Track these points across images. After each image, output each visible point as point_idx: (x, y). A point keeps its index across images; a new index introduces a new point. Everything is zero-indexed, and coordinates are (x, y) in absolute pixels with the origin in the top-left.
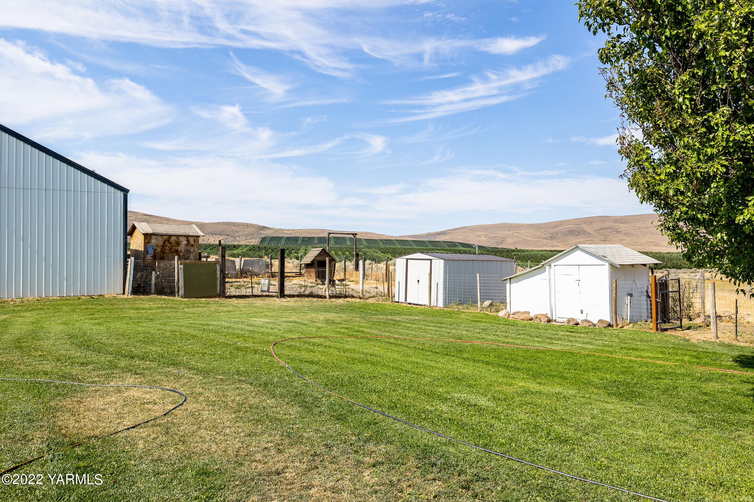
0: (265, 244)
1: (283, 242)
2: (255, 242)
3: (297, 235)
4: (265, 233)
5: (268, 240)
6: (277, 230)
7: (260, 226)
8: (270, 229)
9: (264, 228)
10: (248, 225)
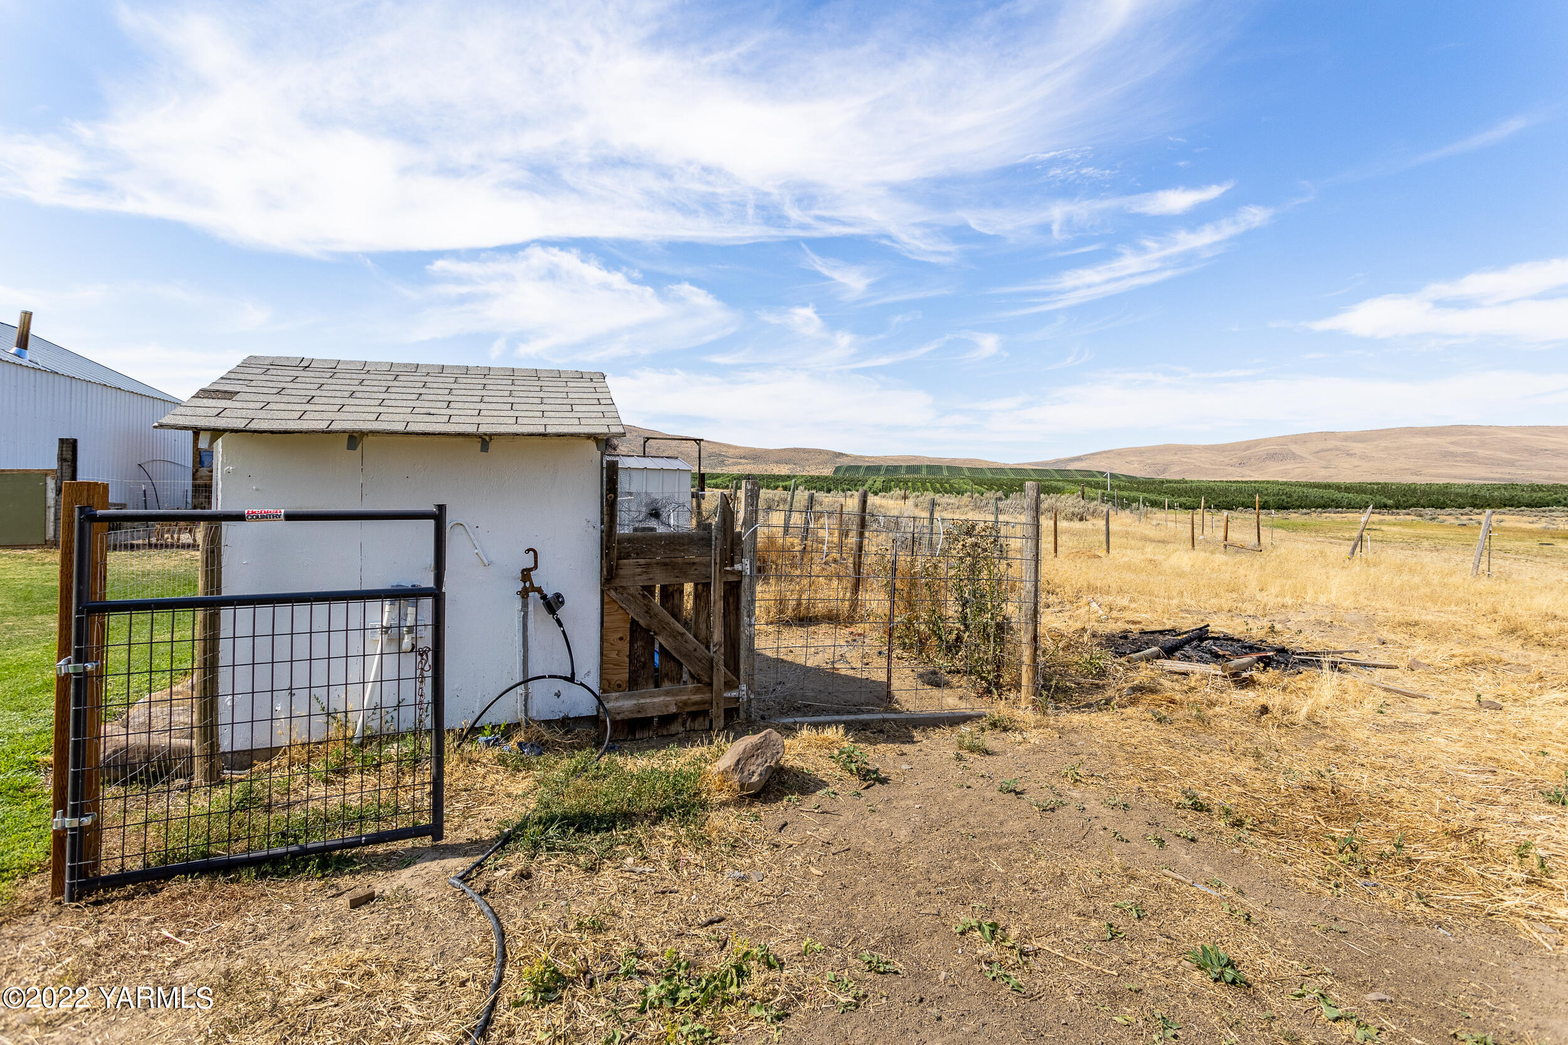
0: (840, 475)
1: (862, 472)
2: (828, 472)
3: (882, 463)
4: (840, 462)
5: (843, 470)
6: (856, 458)
7: (835, 453)
8: (847, 456)
9: (840, 455)
10: (820, 452)
